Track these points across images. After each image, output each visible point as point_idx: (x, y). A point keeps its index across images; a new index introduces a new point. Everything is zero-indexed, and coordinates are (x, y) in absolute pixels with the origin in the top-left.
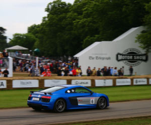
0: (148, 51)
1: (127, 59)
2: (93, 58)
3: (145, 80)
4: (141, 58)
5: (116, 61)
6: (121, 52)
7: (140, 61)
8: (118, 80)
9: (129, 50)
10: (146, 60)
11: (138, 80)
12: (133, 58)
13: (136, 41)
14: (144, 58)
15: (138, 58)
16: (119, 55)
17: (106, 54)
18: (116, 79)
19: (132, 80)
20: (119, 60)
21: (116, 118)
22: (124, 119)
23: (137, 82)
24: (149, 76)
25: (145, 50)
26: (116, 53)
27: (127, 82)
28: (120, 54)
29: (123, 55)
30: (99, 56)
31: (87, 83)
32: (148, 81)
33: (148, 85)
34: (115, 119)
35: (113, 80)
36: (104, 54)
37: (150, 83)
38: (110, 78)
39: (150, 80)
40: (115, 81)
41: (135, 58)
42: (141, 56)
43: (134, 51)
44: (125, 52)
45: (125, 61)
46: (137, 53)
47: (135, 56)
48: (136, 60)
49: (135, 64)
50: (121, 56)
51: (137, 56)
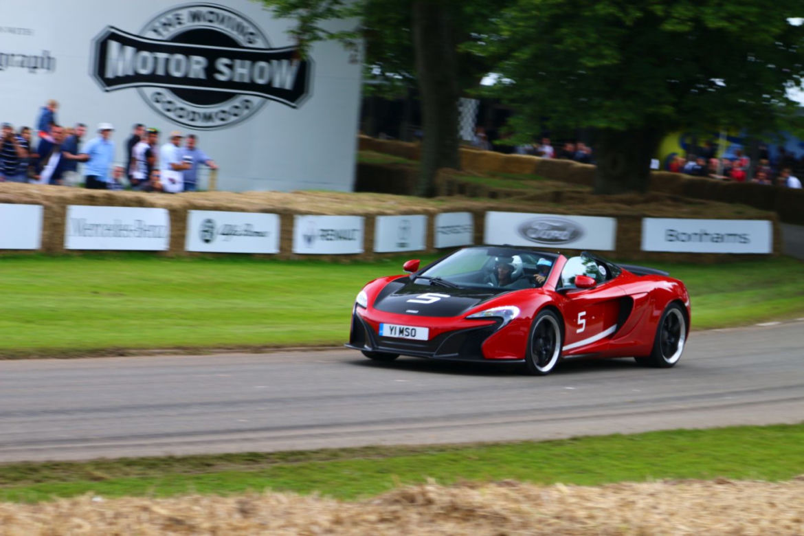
0: (306, 31)
1: (167, 78)
3: (271, 224)
4: (261, 72)
5: (94, 86)
6: (132, 27)
7: (256, 100)
8: (76, 213)
9: (185, 14)
10: (295, 94)
11: (220, 218)
12: (211, 70)
14: (284, 76)
15: (242, 71)
16: (114, 46)
17: (28, 32)
18: (64, 203)
19: (178, 218)
20: (110, 83)
23: (208, 233)
24: (300, 203)
25: (292, 23)
26: (98, 29)
27: (143, 230)
28: (124, 41)
29: (140, 46)
32: (286, 235)
33: (285, 256)
35: (46, 208)
36: (12, 31)
37: (300, 247)
38: (27, 195)
39: (303, 226)
40: (58, 220)
41: (221, 73)
42: (263, 64)
43: (217, 26)
44: (157, 24)
45: (150, 91)
46: (241, 39)
47: (225, 61)
48: (230, 84)
49: (217, 113)
50: (129, 50)
51: (238, 62)
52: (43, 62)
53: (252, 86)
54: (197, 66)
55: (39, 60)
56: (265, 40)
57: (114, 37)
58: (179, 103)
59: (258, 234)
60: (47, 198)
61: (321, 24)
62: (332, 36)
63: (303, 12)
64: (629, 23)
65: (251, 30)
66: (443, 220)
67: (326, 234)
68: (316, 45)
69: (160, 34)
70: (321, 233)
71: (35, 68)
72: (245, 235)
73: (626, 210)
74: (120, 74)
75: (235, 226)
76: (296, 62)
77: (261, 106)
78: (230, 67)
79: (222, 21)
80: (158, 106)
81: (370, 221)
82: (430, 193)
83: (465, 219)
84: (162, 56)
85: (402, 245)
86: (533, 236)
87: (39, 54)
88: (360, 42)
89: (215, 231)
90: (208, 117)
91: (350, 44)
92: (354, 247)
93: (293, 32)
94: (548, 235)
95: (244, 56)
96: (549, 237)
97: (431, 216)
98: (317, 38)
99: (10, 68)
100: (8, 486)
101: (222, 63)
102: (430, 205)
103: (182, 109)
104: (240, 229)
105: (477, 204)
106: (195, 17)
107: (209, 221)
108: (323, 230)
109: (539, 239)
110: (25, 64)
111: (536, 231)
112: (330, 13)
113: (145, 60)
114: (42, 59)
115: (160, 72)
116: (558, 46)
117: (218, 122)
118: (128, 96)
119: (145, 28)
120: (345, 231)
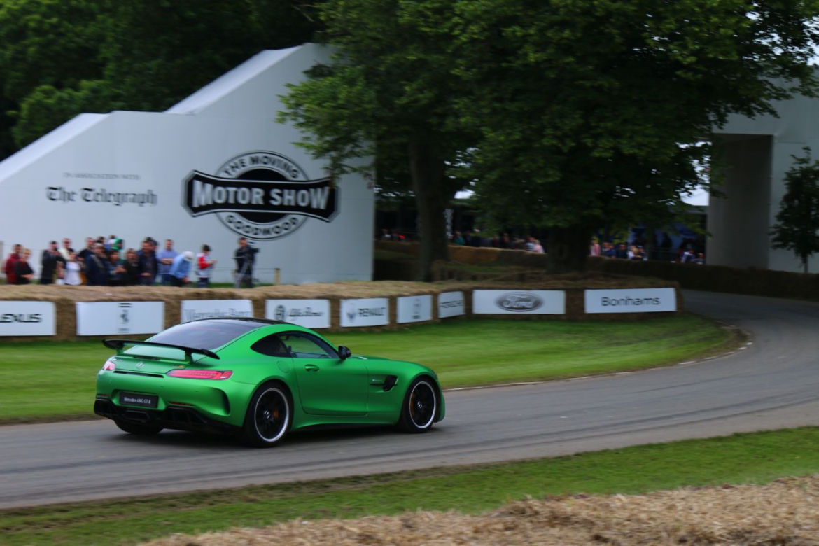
0: (337, 168)
1: (237, 205)
2: (68, 197)
3: (324, 306)
4: (303, 198)
5: (185, 213)
6: (210, 170)
7: (300, 218)
8: (188, 306)
9: (247, 159)
10: (328, 212)
11: (289, 305)
12: (267, 198)
13: (282, 118)
14: (319, 199)
15: (289, 197)
16: (198, 184)
17: (137, 177)
18: (179, 299)
19: (259, 305)
20: (196, 210)
21: (174, 489)
22: (219, 493)
23: (280, 315)
24: (341, 290)
25: (326, 161)
26: (185, 173)
28: (205, 180)
29: (216, 183)
30: (97, 185)
31: (35, 319)
32: (335, 314)
33: (336, 328)
34: (174, 497)
35: (167, 304)
36: (125, 177)
37: (345, 322)
38: (153, 295)
39: (346, 307)
40: (175, 311)
41: (274, 199)
42: (304, 192)
43: (270, 167)
44: (228, 167)
45: (225, 215)
46: (287, 175)
47: (277, 191)
48: (281, 207)
49: (273, 229)
50: (209, 187)
51: (286, 191)
52: (148, 198)
53: (297, 208)
54: (257, 196)
55: (146, 197)
56: (305, 174)
57: (197, 177)
58: (246, 222)
59: (316, 314)
60: (167, 296)
61: (347, 161)
62: (354, 170)
63: (333, 154)
64: (565, 150)
65: (295, 168)
66: (443, 298)
67: (363, 312)
68: (343, 176)
69: (229, 174)
70: (359, 311)
71: (143, 202)
72: (306, 316)
73: (572, 285)
74: (203, 203)
75: (299, 310)
76: (327, 189)
77: (304, 221)
78: (281, 195)
79: (274, 163)
80: (231, 225)
81: (393, 301)
82: (429, 279)
83: (458, 296)
84: (232, 189)
85: (416, 317)
86: (508, 306)
87: (145, 192)
88: (373, 173)
89: (285, 314)
90: (267, 232)
91: (367, 175)
92: (383, 320)
93: (327, 168)
94: (518, 305)
95: (289, 187)
96: (519, 307)
97: (435, 296)
98: (344, 172)
99: (125, 204)
100: (191, 508)
101: (275, 193)
102: (433, 287)
103: (248, 226)
104: (303, 311)
105: (466, 285)
106: (254, 161)
107: (281, 307)
108: (361, 309)
109: (512, 308)
110: (136, 200)
111: (509, 302)
112: (353, 154)
113: (220, 193)
114: (148, 196)
115: (231, 201)
116: (516, 169)
117: (274, 235)
118: (209, 218)
119: (219, 170)
120: (376, 309)
